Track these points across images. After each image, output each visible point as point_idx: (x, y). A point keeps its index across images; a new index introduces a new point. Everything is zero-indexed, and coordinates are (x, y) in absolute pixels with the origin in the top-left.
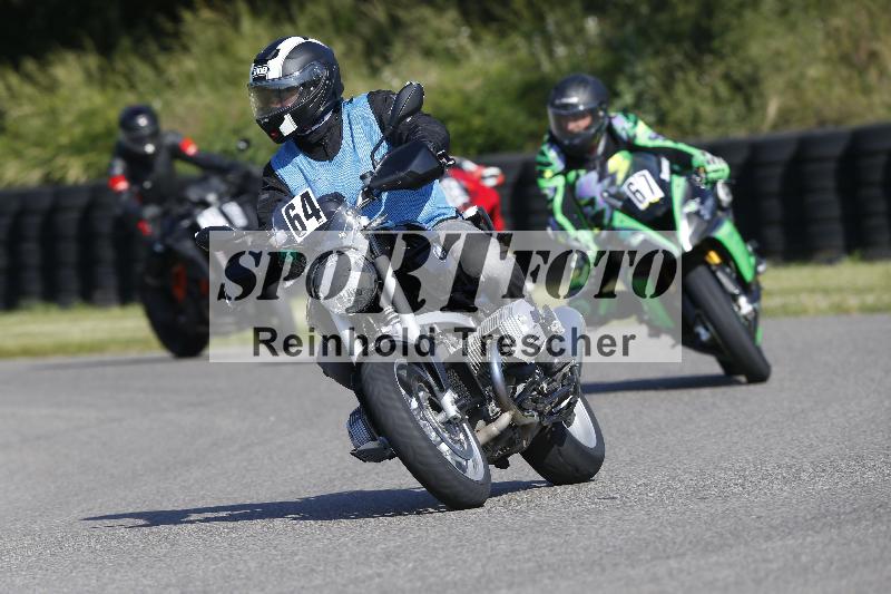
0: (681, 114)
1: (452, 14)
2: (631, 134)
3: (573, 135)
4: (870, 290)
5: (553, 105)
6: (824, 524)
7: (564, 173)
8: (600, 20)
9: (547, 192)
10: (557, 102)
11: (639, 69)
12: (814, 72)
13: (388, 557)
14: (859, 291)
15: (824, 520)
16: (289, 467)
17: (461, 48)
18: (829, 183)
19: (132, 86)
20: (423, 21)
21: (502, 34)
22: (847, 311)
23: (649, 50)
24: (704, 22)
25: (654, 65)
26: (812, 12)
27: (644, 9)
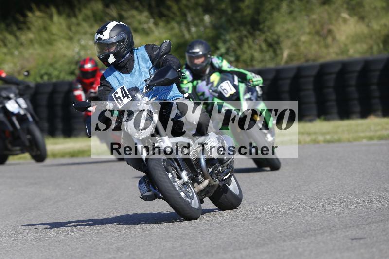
0: (246, 57)
1: (146, 13)
2: (220, 65)
3: (197, 65)
4: (328, 133)
5: (188, 52)
6: (309, 235)
7: (192, 82)
8: (210, 16)
9: (184, 89)
10: (190, 51)
11: (228, 37)
12: (304, 38)
13: (118, 250)
14: (324, 134)
15: (308, 233)
16: (75, 211)
17: (150, 28)
18: (311, 87)
19: (5, 45)
20: (133, 17)
21: (168, 22)
22: (318, 143)
23: (232, 29)
24: (256, 17)
25: (234, 35)
26: (304, 13)
27: (230, 11)
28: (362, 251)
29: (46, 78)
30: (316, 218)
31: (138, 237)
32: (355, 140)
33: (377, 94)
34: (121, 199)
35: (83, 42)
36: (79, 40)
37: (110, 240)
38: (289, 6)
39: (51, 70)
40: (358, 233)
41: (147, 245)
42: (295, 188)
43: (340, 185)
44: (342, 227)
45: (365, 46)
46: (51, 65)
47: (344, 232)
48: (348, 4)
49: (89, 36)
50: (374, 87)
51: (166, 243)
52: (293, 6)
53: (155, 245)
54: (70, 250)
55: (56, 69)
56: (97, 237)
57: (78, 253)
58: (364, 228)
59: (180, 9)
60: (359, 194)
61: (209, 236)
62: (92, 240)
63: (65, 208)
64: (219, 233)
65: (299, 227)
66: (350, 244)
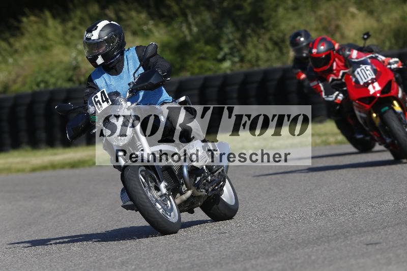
0: (251, 56)
6: (322, 242)
13: (123, 264)
15: (321, 239)
17: (149, 29)
20: (132, 18)
22: (329, 144)
28: (378, 256)
29: (42, 85)
30: (329, 224)
31: (143, 249)
36: (76, 45)
37: (114, 254)
39: (47, 77)
40: (373, 238)
41: (153, 258)
42: (307, 192)
43: (353, 188)
44: (356, 232)
46: (48, 72)
47: (359, 237)
51: (172, 255)
53: (161, 258)
54: (73, 266)
55: (52, 76)
56: (100, 251)
57: (81, 268)
58: (380, 232)
60: (373, 197)
61: (217, 246)
62: (96, 255)
63: (66, 222)
64: (228, 242)
65: (312, 234)
66: (365, 250)
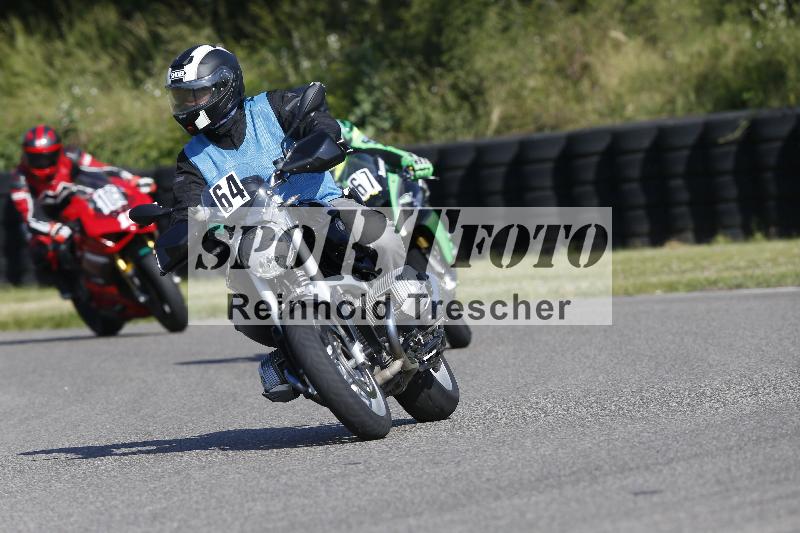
0: (414, 120)
2: (348, 137)
6: (547, 486)
8: (340, 37)
11: (376, 81)
12: (532, 82)
15: (546, 481)
18: (547, 182)
21: (253, 50)
23: (386, 62)
24: (434, 38)
25: (390, 76)
26: (531, 29)
27: (380, 27)
28: (657, 517)
30: (560, 451)
31: (196, 490)
32: (640, 290)
33: (684, 196)
34: (159, 413)
35: (77, 91)
36: (70, 87)
38: (500, 15)
40: (647, 481)
44: (615, 469)
45: (658, 98)
47: (619, 479)
48: (623, 11)
49: (89, 78)
50: (678, 182)
52: (511, 16)
57: (72, 524)
58: (660, 471)
59: (278, 22)
61: (341, 489)
62: (101, 499)
64: (363, 483)
65: (527, 470)
66: (631, 504)
